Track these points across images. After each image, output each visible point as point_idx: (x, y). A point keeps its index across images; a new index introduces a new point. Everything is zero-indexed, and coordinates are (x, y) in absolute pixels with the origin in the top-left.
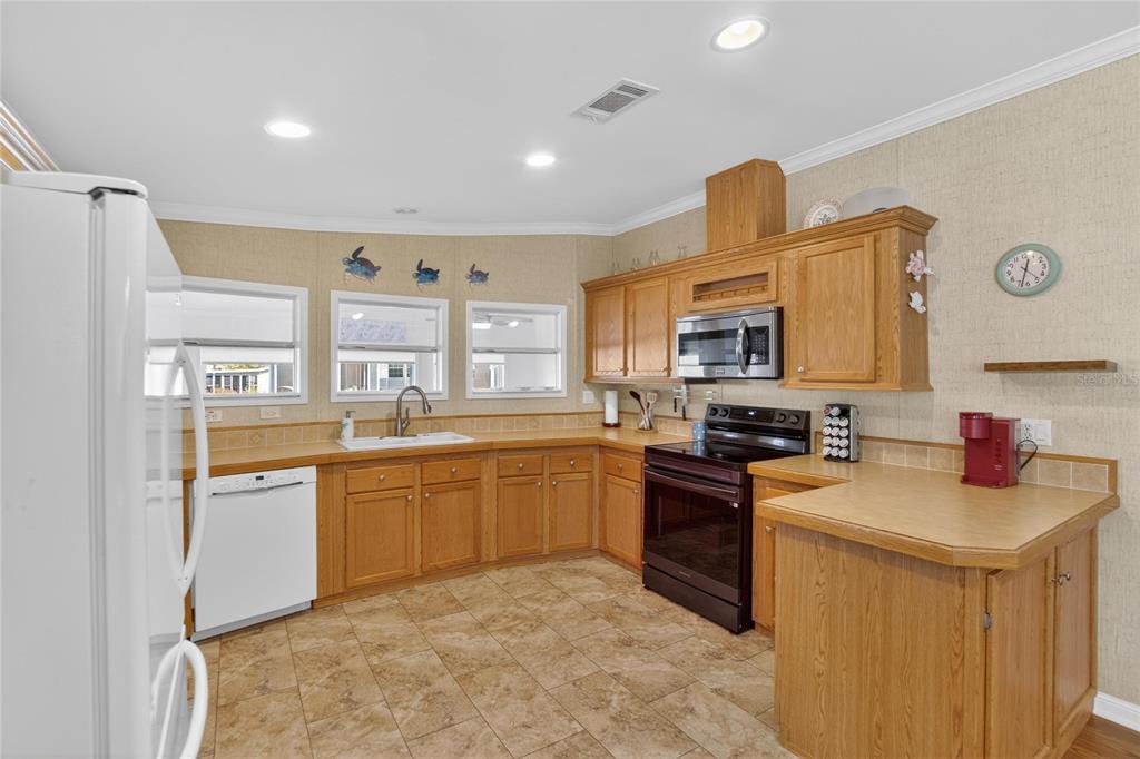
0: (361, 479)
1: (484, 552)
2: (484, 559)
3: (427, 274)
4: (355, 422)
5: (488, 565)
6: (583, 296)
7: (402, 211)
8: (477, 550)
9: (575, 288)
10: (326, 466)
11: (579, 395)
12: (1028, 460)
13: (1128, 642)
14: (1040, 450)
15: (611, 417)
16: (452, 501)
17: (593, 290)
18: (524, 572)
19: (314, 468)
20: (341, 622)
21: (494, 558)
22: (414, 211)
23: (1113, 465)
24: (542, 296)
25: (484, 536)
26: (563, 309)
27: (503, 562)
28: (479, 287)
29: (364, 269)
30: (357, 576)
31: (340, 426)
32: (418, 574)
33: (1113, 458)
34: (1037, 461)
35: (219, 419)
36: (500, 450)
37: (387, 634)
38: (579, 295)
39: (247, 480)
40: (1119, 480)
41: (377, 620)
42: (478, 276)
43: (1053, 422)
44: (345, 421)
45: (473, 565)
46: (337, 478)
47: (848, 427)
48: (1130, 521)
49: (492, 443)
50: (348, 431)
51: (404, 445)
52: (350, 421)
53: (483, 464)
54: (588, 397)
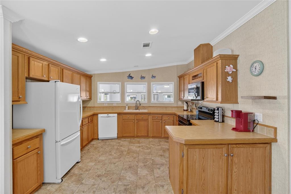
0: (125, 117)
1: (149, 134)
2: (149, 136)
3: (143, 78)
4: (128, 107)
5: (150, 137)
6: (178, 79)
7: (135, 66)
8: (148, 134)
9: (176, 78)
10: (119, 114)
11: (177, 103)
12: (256, 125)
13: (279, 186)
14: (259, 123)
15: (185, 108)
16: (142, 123)
17: (181, 77)
18: (157, 140)
19: (117, 114)
20: (119, 141)
21: (151, 136)
22: (137, 66)
23: (276, 129)
24: (167, 80)
25: (149, 131)
26: (173, 83)
27: (153, 137)
28: (154, 79)
29: (131, 78)
30: (124, 134)
31: (126, 107)
32: (135, 136)
33: (276, 127)
34: (258, 126)
35: (107, 105)
36: (153, 114)
37: (124, 144)
38: (177, 80)
39: (106, 115)
40: (277, 134)
41: (125, 142)
42: (153, 77)
43: (263, 115)
44: (126, 106)
45: (147, 137)
46: (121, 116)
47: (218, 113)
48: (280, 147)
49: (151, 112)
50: (127, 108)
51: (136, 111)
52: (127, 107)
53: (149, 116)
54: (180, 103)
